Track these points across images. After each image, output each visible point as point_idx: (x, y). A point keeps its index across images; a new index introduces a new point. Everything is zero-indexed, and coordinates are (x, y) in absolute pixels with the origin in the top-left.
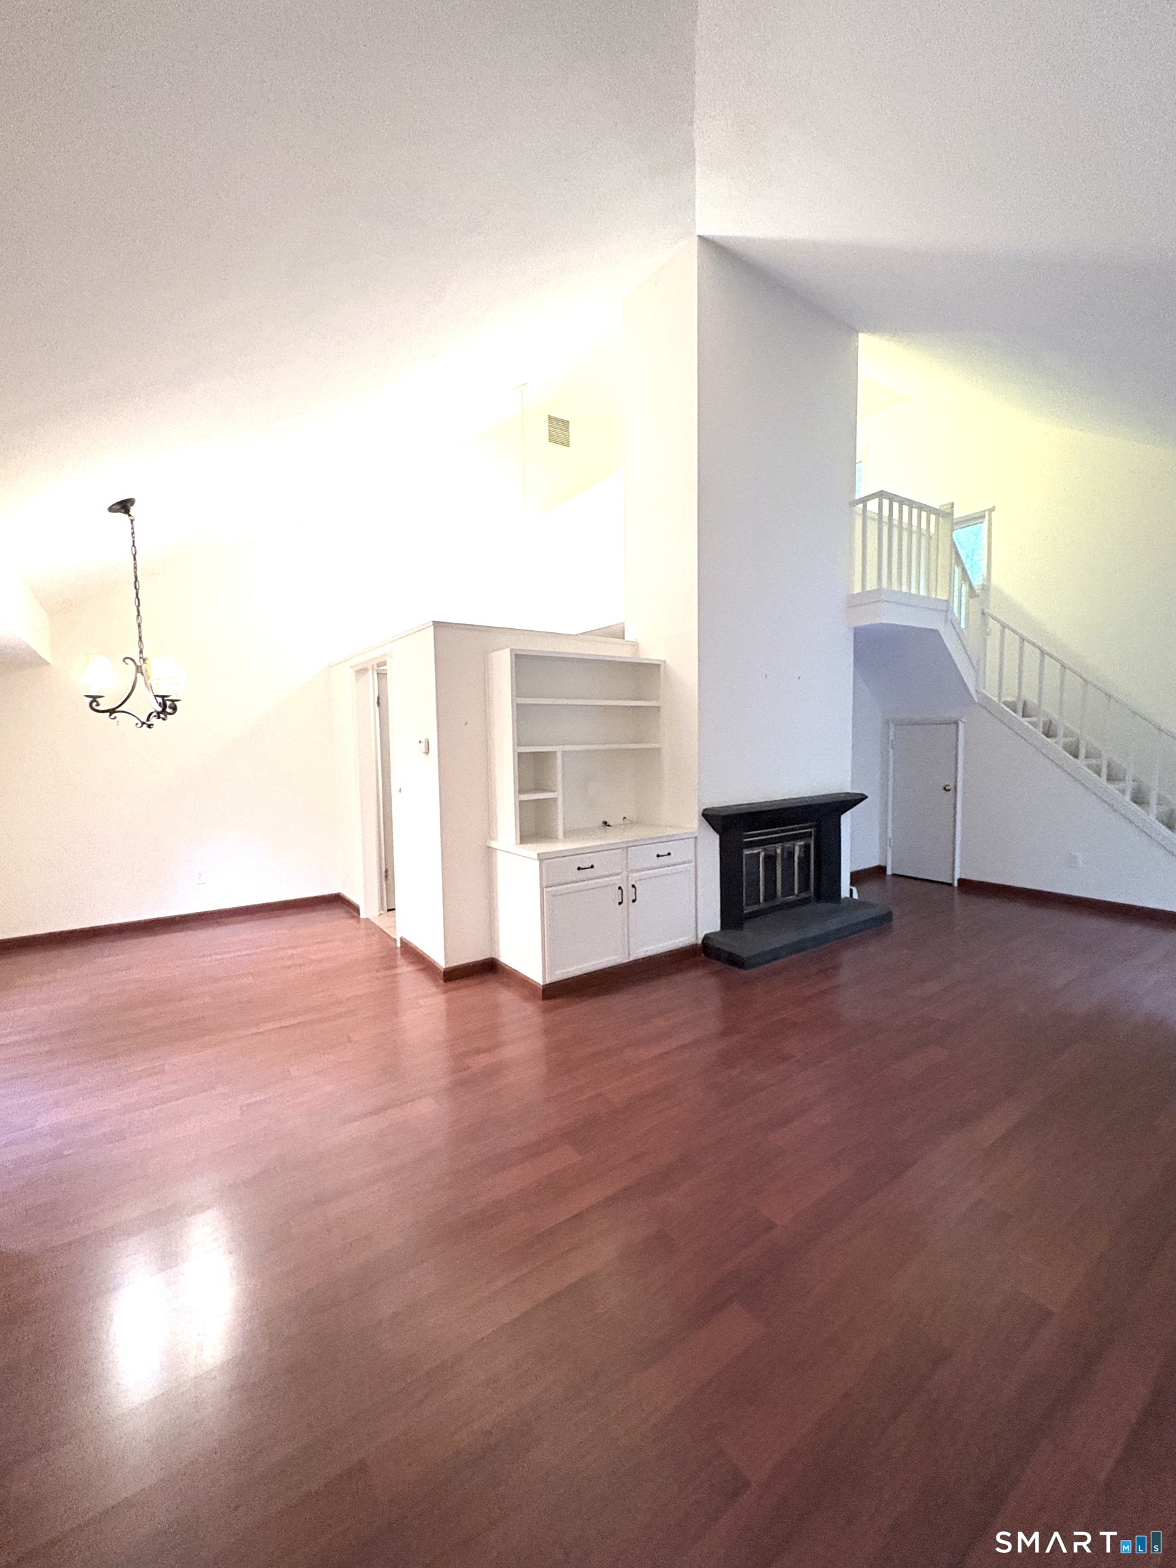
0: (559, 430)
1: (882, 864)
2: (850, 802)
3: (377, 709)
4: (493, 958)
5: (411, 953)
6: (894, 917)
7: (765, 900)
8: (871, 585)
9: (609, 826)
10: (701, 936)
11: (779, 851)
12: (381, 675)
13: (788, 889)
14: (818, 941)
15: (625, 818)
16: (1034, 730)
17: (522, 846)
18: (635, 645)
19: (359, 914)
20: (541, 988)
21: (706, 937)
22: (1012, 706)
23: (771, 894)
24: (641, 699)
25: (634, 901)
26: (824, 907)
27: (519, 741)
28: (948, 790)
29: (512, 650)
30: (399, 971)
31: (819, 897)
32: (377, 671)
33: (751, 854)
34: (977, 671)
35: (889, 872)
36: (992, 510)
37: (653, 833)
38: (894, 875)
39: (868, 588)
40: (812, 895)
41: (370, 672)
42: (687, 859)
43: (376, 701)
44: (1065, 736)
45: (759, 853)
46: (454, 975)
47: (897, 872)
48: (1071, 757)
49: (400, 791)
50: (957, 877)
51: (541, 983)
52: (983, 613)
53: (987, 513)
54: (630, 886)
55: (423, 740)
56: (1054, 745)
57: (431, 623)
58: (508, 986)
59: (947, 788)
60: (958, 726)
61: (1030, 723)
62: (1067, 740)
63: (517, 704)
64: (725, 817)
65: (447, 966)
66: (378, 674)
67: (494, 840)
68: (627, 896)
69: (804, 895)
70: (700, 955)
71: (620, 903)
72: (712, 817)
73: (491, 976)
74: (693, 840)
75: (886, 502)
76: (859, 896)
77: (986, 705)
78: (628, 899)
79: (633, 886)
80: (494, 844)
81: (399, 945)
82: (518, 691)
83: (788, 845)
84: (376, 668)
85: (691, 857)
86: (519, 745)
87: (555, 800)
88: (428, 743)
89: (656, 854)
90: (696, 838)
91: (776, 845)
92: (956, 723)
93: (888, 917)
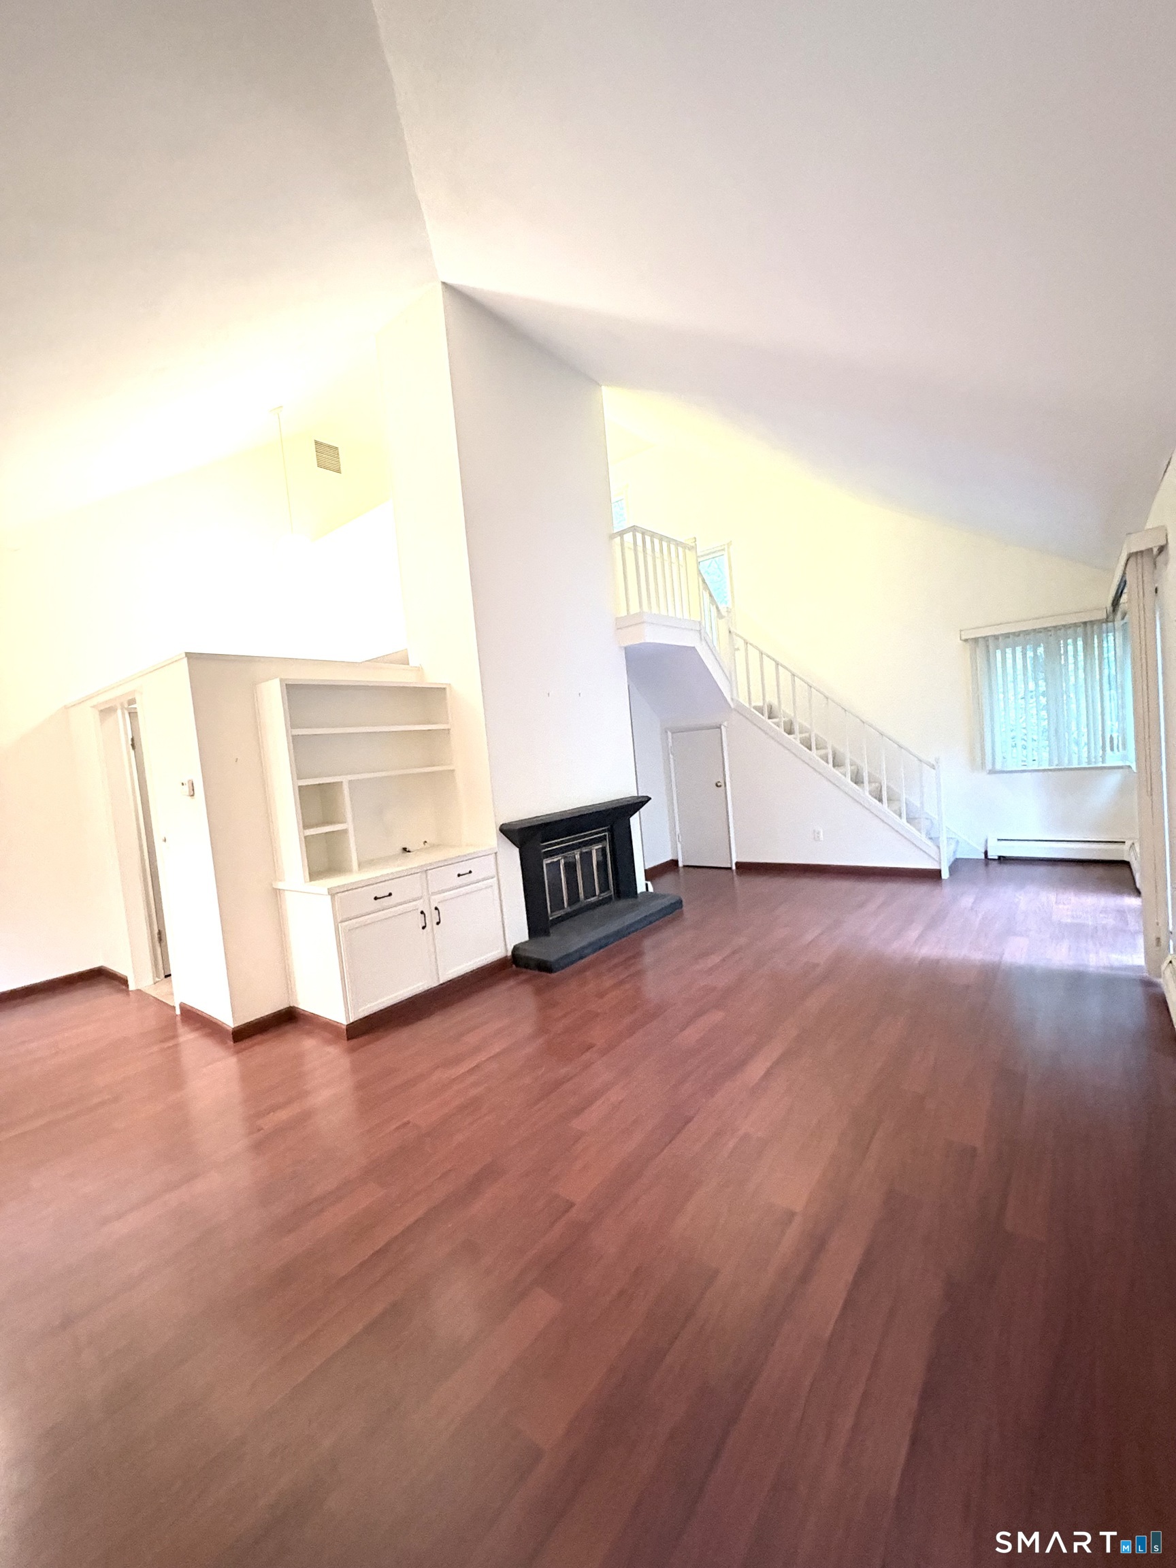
0: (327, 456)
1: (675, 858)
2: (637, 804)
3: (132, 752)
4: (290, 1007)
5: (192, 1017)
6: (684, 903)
7: (569, 905)
8: (635, 609)
9: (409, 852)
10: (510, 948)
11: (578, 857)
12: (133, 715)
13: (590, 892)
14: (619, 935)
15: (426, 842)
16: (777, 728)
17: (313, 882)
18: (419, 669)
19: (128, 986)
20: (345, 1027)
21: (516, 948)
22: (760, 709)
23: (574, 897)
24: (429, 723)
25: (438, 923)
26: (622, 904)
27: (299, 773)
28: (720, 786)
29: (281, 680)
30: (181, 1039)
31: (619, 895)
32: (127, 709)
33: (551, 863)
34: (730, 682)
35: (681, 864)
36: (729, 544)
37: (453, 853)
38: (684, 866)
39: (632, 612)
40: (613, 893)
41: (119, 712)
42: (491, 875)
43: (130, 743)
44: (800, 733)
45: (559, 861)
46: (244, 1034)
47: (686, 864)
48: (806, 749)
49: (165, 840)
50: (734, 861)
51: (345, 1022)
52: (730, 632)
53: (726, 547)
54: (433, 908)
55: (185, 782)
56: (794, 740)
57: (184, 655)
58: (309, 1033)
59: (719, 784)
60: (721, 730)
61: (775, 723)
62: (804, 735)
63: (293, 736)
64: (522, 829)
65: (237, 1025)
66: (129, 713)
67: (280, 881)
68: (430, 919)
69: (605, 895)
70: (512, 967)
71: (424, 928)
72: (508, 831)
73: (288, 1027)
74: (492, 857)
75: (639, 536)
76: (654, 889)
77: (740, 710)
78: (432, 921)
79: (436, 909)
80: (280, 885)
81: (178, 1012)
82: (293, 721)
83: (584, 850)
84: (126, 706)
85: (494, 873)
86: (299, 778)
87: (345, 831)
88: (193, 784)
89: (457, 873)
90: (496, 853)
91: (575, 851)
92: (720, 728)
93: (678, 905)
